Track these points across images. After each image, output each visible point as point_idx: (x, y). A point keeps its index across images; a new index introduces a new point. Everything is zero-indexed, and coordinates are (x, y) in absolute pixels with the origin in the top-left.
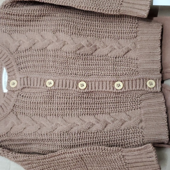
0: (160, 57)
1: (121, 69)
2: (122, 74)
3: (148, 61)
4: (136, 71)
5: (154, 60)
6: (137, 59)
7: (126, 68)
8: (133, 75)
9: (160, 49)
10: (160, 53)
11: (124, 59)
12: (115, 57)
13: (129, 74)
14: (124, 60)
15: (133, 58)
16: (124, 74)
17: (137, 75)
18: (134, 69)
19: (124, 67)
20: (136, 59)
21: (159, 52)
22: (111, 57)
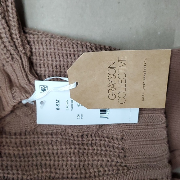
0: (166, 133)
1: (95, 163)
2: (97, 174)
3: (144, 143)
4: (123, 165)
5: (155, 140)
6: (122, 138)
7: (104, 159)
8: (119, 175)
9: (164, 118)
10: (165, 125)
11: (98, 139)
12: (81, 134)
13: (110, 173)
14: (98, 141)
15: (115, 136)
16: (101, 174)
17: (125, 174)
18: (119, 160)
19: (100, 158)
20: (120, 137)
21: (164, 123)
22: (72, 135)
